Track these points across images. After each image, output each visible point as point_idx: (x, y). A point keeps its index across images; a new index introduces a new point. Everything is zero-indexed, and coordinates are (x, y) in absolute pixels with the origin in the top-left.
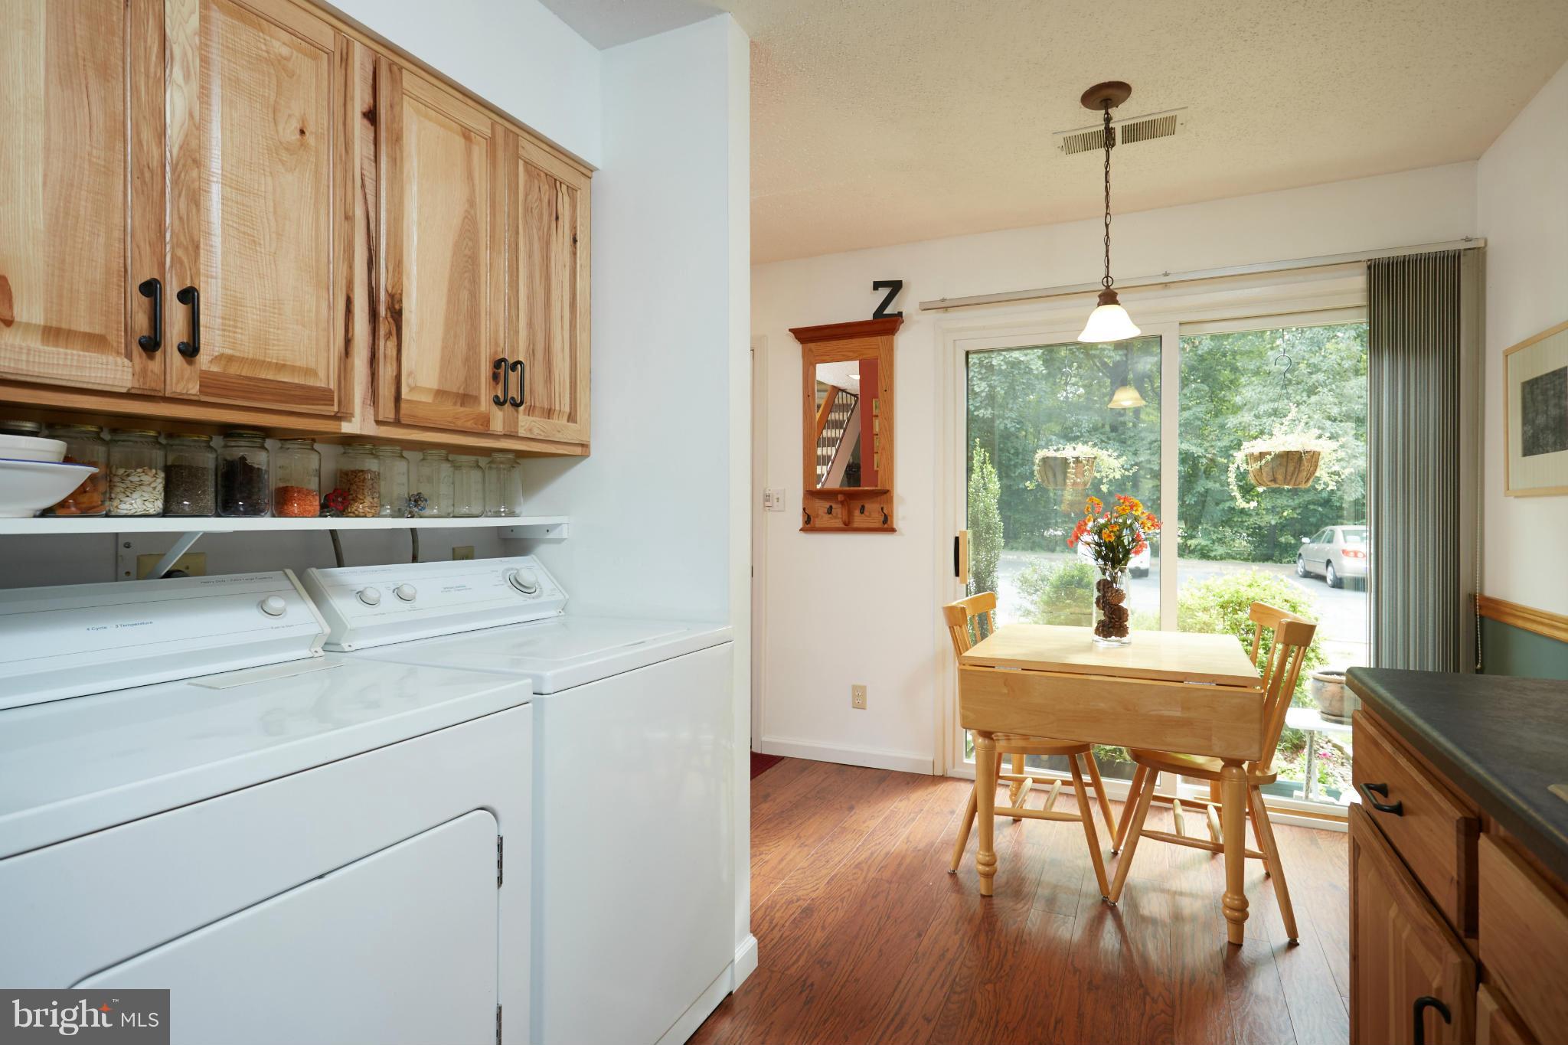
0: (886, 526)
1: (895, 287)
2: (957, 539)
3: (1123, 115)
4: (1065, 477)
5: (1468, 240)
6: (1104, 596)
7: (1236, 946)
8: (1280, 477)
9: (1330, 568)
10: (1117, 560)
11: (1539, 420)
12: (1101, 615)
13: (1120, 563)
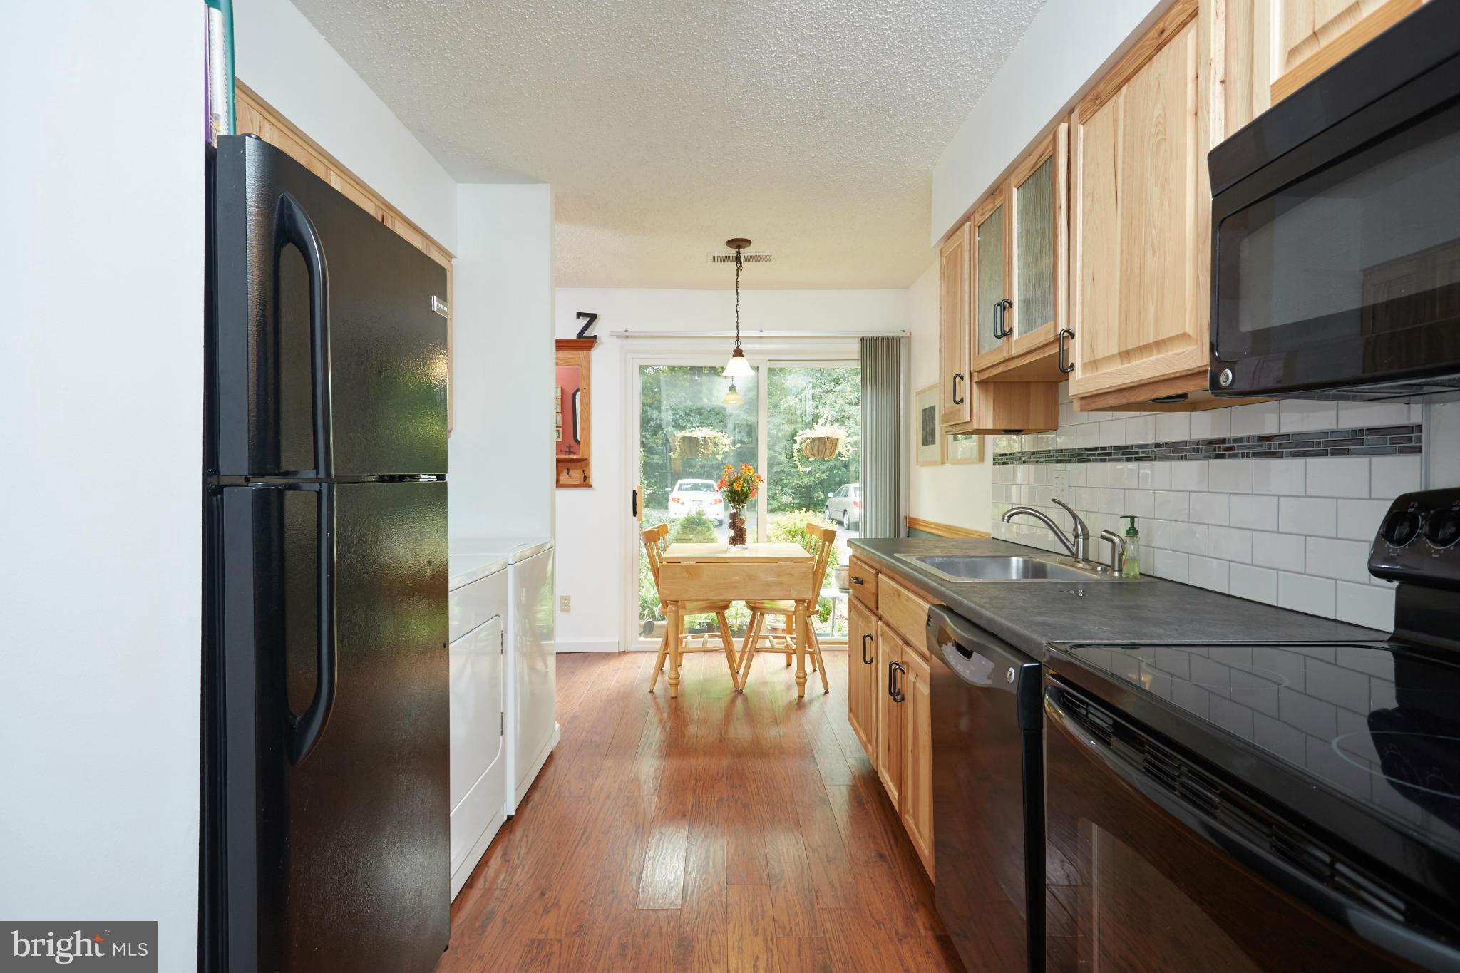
0: (585, 483)
1: (593, 317)
2: (635, 492)
3: (745, 252)
4: (697, 450)
5: (904, 331)
6: (733, 522)
7: (801, 697)
9: (846, 515)
10: (740, 500)
11: (928, 429)
12: (732, 533)
13: (742, 502)
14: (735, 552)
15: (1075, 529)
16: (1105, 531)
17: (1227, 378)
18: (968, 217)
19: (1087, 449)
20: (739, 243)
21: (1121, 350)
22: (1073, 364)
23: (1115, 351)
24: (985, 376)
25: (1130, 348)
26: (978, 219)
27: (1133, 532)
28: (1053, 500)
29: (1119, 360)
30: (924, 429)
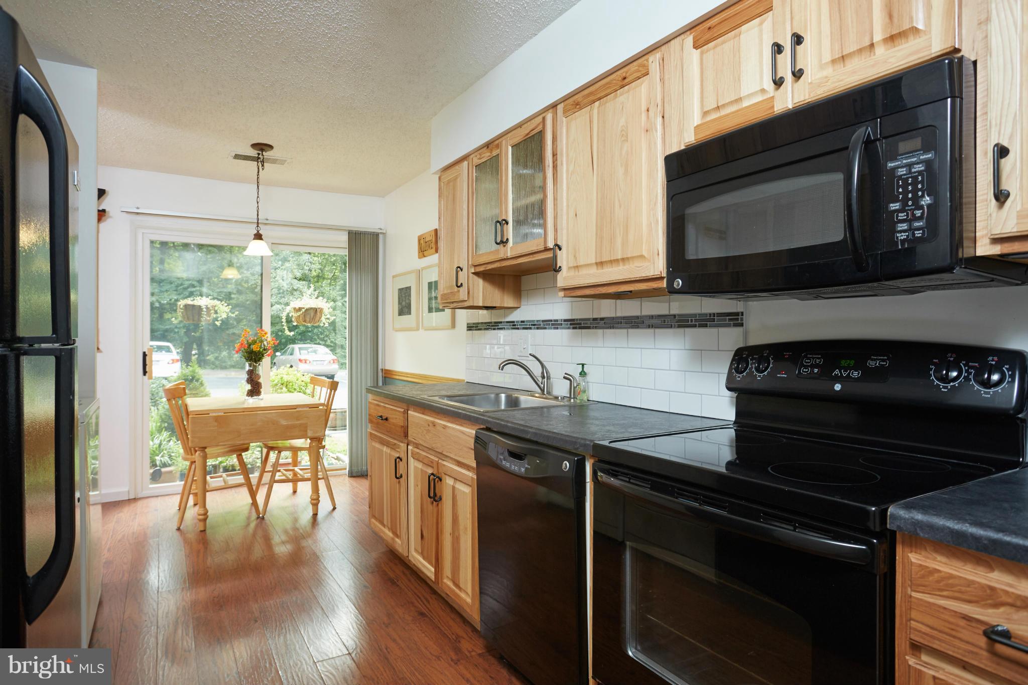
1: (103, 192)
2: (145, 355)
5: (381, 229)
6: (251, 377)
7: (316, 515)
8: (308, 320)
10: (257, 359)
11: (404, 303)
12: (249, 387)
13: (259, 361)
14: (252, 402)
15: (543, 373)
16: (566, 374)
17: (679, 284)
18: (465, 158)
19: (543, 321)
20: (262, 147)
21: (598, 261)
22: (560, 267)
23: (594, 261)
24: (481, 269)
25: (604, 260)
26: (476, 161)
27: (583, 374)
28: (530, 355)
29: (595, 267)
30: (400, 303)
